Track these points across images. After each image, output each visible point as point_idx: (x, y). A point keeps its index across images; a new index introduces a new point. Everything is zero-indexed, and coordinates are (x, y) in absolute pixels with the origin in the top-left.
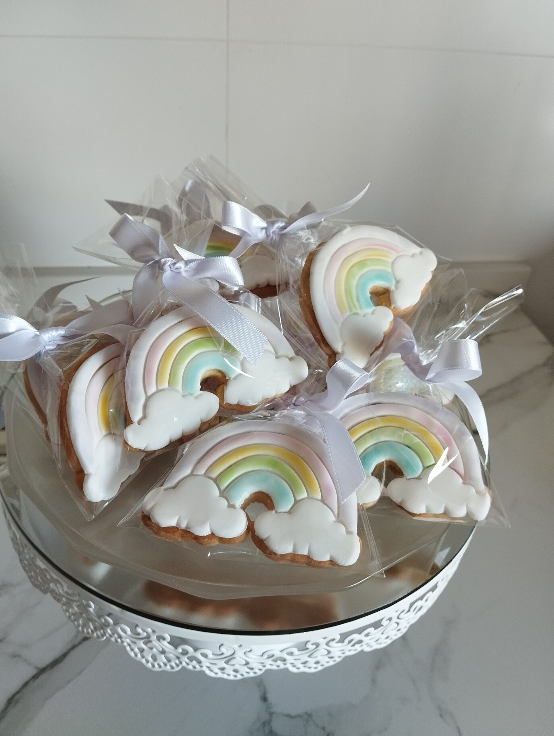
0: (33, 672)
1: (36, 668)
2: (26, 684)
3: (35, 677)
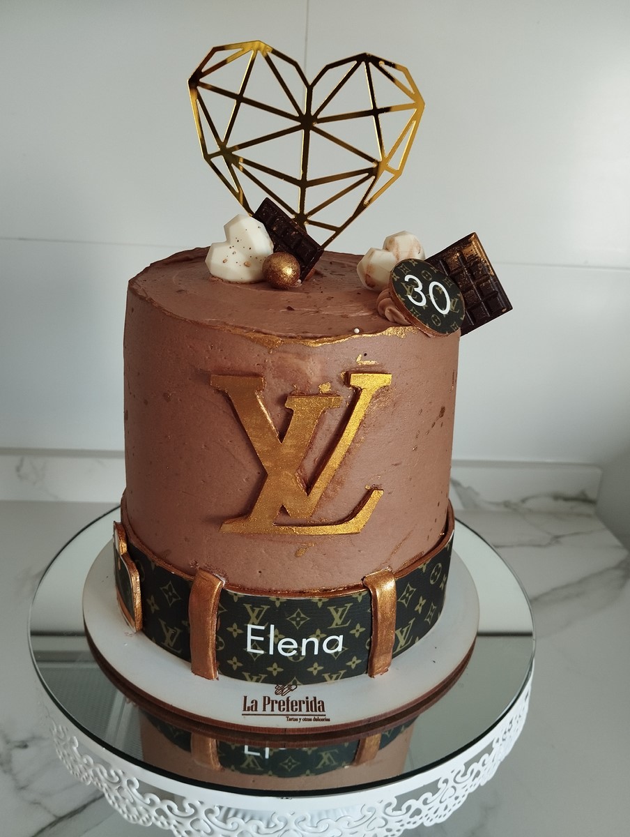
0: (51, 819)
1: (55, 816)
3: (53, 824)
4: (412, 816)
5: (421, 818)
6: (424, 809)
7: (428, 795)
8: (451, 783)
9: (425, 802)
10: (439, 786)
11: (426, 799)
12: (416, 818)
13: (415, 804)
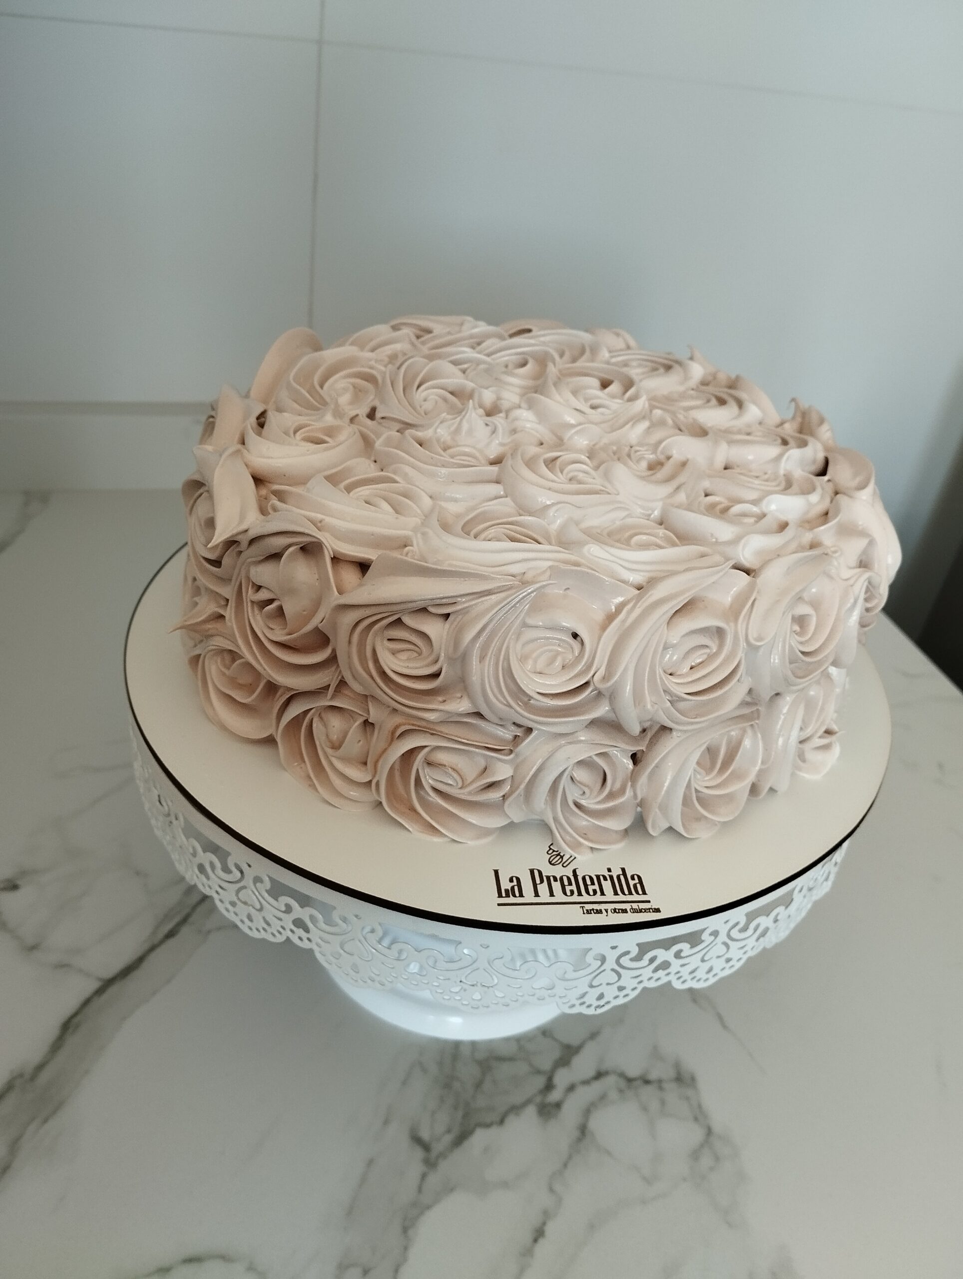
0: (96, 985)
1: (100, 979)
2: (87, 1002)
3: (100, 992)
4: (656, 970)
5: (668, 974)
6: (676, 964)
7: (685, 947)
8: (723, 937)
9: (678, 955)
10: (703, 938)
11: (681, 951)
12: (661, 973)
13: (662, 955)
